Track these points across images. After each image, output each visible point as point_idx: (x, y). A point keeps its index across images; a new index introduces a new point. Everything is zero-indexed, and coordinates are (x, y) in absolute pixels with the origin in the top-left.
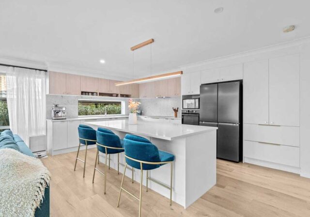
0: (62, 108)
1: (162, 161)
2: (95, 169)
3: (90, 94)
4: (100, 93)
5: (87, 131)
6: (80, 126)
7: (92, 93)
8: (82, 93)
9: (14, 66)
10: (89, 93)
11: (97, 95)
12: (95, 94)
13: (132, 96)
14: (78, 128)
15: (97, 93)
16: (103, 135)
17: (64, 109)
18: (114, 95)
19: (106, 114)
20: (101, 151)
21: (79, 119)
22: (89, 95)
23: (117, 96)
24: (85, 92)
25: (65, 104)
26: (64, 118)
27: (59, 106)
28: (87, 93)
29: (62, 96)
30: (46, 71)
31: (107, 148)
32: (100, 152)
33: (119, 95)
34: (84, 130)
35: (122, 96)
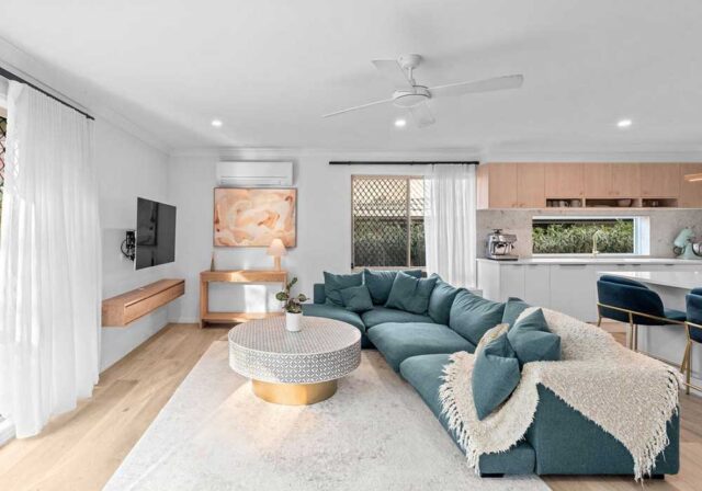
3: (562, 203)
4: (587, 201)
7: (569, 202)
8: (551, 202)
9: (433, 163)
10: (558, 200)
11: (581, 205)
12: (574, 202)
13: (679, 202)
15: (580, 200)
18: (623, 203)
19: (595, 252)
21: (534, 261)
22: (559, 206)
23: (632, 203)
25: (508, 228)
27: (503, 233)
28: (555, 203)
29: (502, 212)
30: (477, 163)
33: (639, 203)
35: (649, 203)
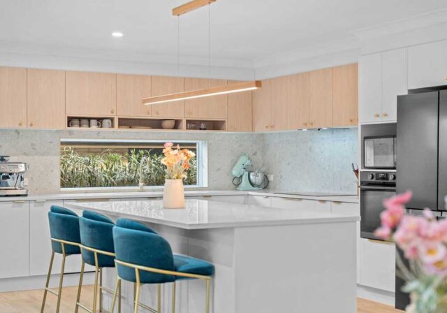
0: (16, 164)
1: (180, 269)
2: (77, 306)
3: (93, 122)
4: (120, 120)
5: (64, 219)
6: (54, 210)
7: (100, 121)
8: (70, 121)
10: (89, 119)
11: (113, 126)
12: (106, 122)
13: (227, 124)
14: (49, 214)
15: (112, 119)
16: (92, 226)
17: (22, 168)
18: (166, 124)
19: (141, 184)
20: (88, 263)
23: (176, 125)
24: (80, 119)
25: (25, 154)
26: (23, 192)
27: (11, 159)
28: (84, 121)
31: (98, 254)
32: (86, 264)
33: (184, 124)
34: (58, 217)
35: (194, 125)
